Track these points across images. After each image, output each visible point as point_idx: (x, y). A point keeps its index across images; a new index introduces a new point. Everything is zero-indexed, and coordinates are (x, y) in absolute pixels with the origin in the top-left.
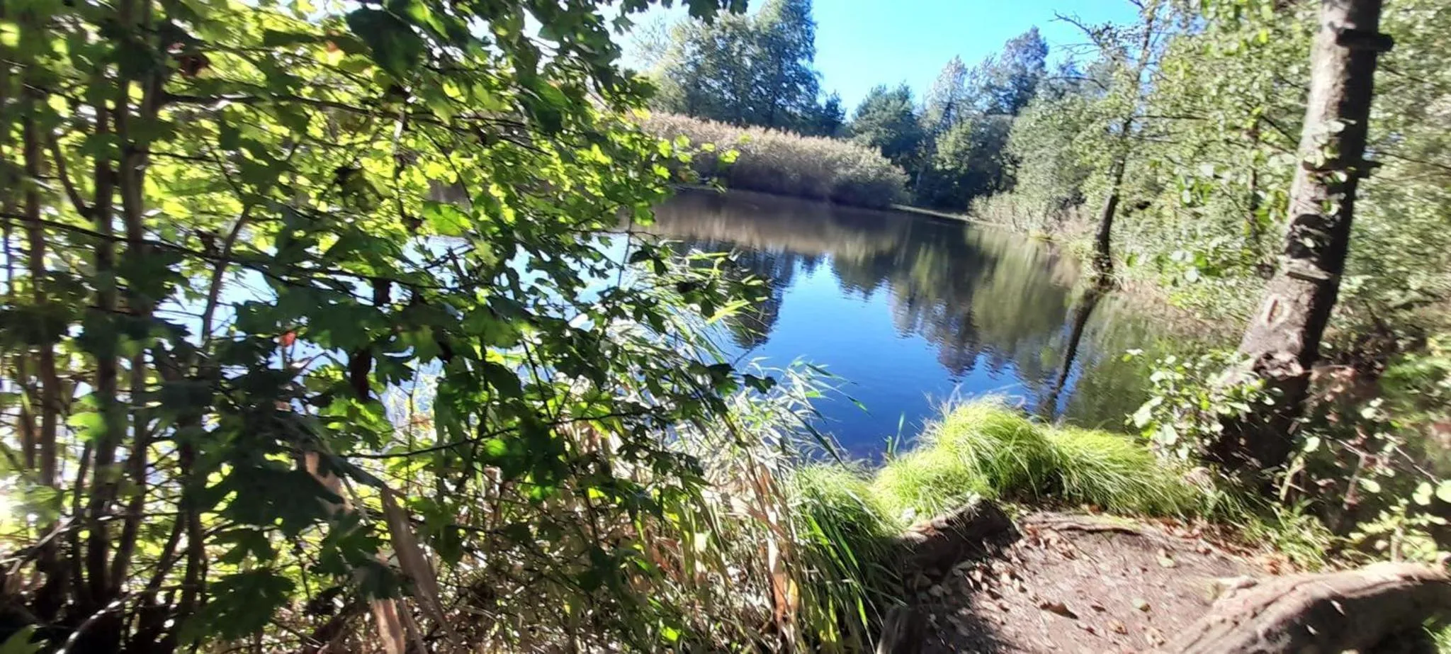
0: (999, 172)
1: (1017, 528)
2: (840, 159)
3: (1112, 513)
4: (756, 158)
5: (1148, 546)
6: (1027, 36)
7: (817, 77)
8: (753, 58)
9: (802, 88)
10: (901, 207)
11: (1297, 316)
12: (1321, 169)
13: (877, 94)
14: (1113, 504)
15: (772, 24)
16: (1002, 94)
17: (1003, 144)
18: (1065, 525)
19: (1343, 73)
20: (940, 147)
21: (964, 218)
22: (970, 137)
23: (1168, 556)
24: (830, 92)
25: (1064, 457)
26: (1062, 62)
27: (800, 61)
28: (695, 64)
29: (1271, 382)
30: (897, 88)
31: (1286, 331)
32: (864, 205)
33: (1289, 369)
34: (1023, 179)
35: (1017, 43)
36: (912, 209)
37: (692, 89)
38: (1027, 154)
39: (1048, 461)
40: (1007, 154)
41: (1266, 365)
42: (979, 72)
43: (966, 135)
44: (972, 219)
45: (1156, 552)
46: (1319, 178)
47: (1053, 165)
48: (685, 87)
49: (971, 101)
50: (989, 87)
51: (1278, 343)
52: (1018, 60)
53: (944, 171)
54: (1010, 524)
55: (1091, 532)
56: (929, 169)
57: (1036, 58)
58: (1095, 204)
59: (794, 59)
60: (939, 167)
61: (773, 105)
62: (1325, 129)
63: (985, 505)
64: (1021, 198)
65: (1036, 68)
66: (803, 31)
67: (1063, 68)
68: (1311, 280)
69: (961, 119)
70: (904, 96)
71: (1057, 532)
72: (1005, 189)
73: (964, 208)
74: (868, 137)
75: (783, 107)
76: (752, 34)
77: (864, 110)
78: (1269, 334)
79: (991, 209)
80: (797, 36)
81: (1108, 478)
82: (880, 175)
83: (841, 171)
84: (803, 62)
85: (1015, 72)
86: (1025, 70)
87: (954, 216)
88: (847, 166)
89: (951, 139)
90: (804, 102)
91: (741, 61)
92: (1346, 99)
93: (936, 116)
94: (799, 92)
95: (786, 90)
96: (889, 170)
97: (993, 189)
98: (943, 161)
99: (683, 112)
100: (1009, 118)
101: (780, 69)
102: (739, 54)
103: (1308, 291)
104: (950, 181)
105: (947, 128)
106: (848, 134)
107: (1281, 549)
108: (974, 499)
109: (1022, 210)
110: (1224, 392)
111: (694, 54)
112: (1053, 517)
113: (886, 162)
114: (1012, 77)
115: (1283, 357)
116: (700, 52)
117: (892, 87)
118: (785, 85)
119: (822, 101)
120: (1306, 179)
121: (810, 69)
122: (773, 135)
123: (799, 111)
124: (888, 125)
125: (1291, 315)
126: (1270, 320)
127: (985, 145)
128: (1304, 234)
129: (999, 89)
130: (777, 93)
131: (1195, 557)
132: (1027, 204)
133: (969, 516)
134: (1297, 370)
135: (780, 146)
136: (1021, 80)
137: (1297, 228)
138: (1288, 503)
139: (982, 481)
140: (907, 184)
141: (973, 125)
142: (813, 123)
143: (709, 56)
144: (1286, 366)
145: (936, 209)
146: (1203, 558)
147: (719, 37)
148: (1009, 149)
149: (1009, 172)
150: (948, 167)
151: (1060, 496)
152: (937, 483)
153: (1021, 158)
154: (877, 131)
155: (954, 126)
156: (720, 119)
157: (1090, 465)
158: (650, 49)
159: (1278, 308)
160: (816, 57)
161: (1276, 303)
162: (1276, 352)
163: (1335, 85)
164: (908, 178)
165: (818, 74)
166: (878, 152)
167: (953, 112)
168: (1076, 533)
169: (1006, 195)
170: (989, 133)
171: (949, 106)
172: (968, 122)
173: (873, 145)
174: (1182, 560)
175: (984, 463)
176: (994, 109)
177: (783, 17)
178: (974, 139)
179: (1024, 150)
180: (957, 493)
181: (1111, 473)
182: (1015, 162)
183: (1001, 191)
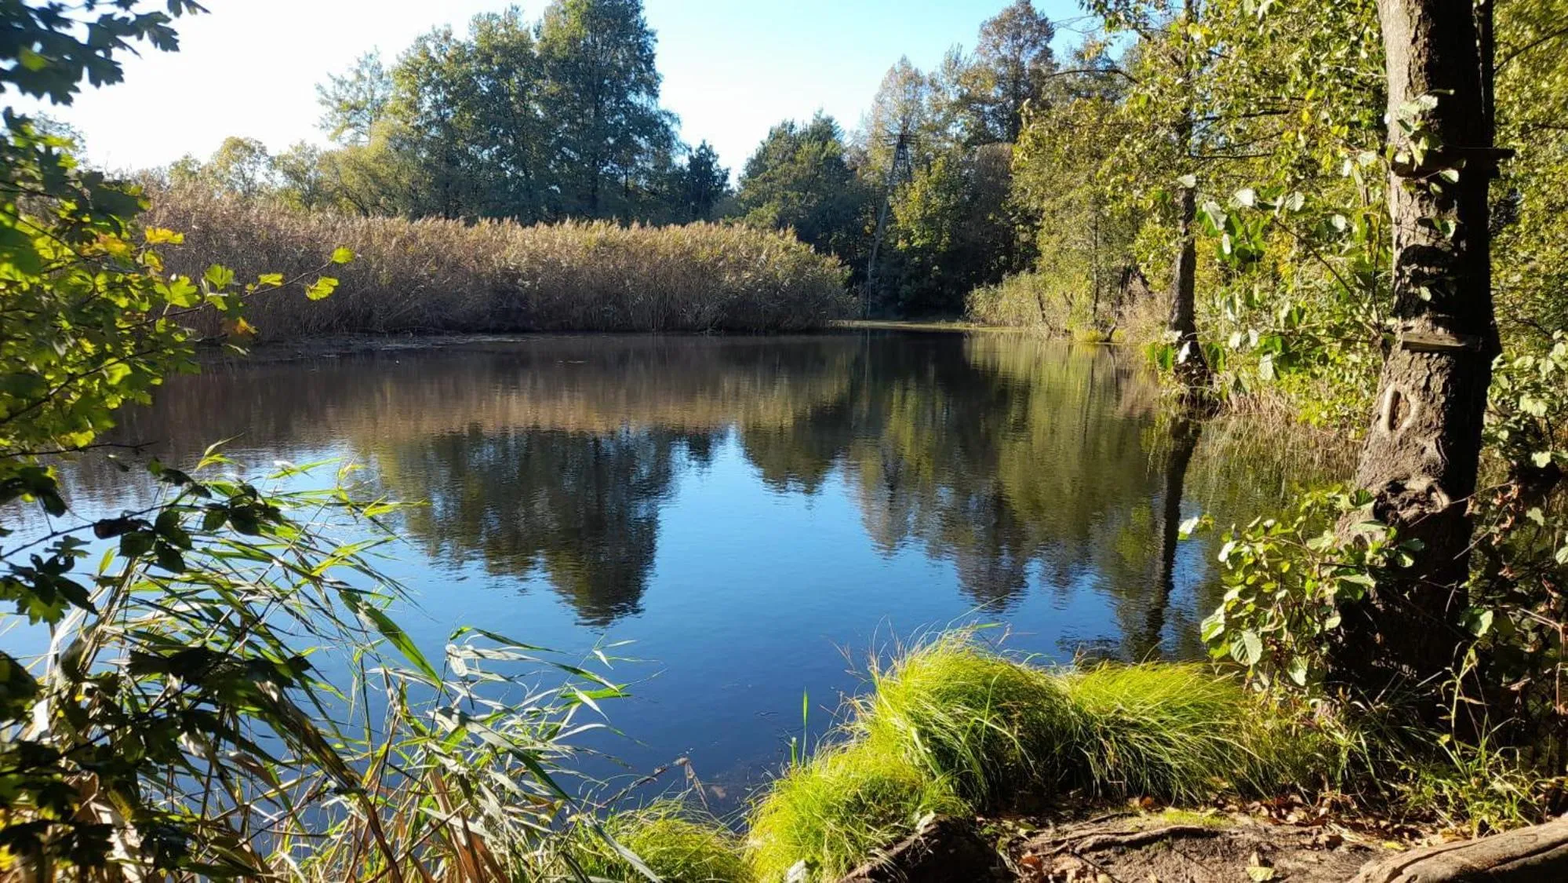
0: (1008, 237)
1: (1009, 863)
2: (723, 257)
3: (1178, 804)
4: (572, 273)
5: (1231, 851)
6: (1013, 12)
7: (667, 121)
8: (545, 102)
9: (643, 142)
10: (846, 323)
11: (1430, 413)
12: (1421, 172)
13: (776, 136)
14: (1179, 788)
15: (573, 40)
16: (987, 109)
17: (1006, 191)
18: (1091, 841)
19: (1422, 19)
20: (899, 213)
21: (958, 326)
22: (948, 186)
23: (1265, 863)
24: (696, 145)
25: (1088, 720)
26: (1078, 45)
27: (632, 97)
28: (442, 122)
29: (1405, 531)
30: (810, 123)
31: (1419, 440)
32: (776, 328)
33: (1431, 503)
34: (1048, 246)
35: (999, 25)
36: (866, 324)
37: (443, 166)
38: (1047, 204)
39: (1064, 733)
40: (1014, 208)
41: (1395, 502)
42: (942, 81)
43: (938, 185)
44: (973, 327)
45: (1246, 858)
46: (1420, 186)
47: (1092, 216)
48: (427, 165)
49: (938, 129)
50: (966, 101)
51: (1408, 462)
52: (1004, 52)
53: (912, 251)
54: (995, 858)
55: (1136, 844)
56: (884, 251)
57: (1034, 45)
58: (1161, 274)
59: (621, 95)
60: (902, 245)
61: (594, 178)
62: (1415, 109)
63: (946, 831)
64: (1049, 276)
65: (1035, 61)
66: (630, 45)
67: (1080, 56)
68: (1442, 351)
69: (927, 161)
70: (824, 132)
71: (1080, 855)
72: (1021, 268)
73: (957, 309)
74: (769, 211)
75: (614, 178)
76: (540, 62)
77: (757, 166)
78: (1393, 450)
79: (1003, 304)
80: (620, 57)
81: (1167, 743)
82: (798, 272)
83: (728, 278)
84: (640, 99)
85: (1001, 70)
86: (1017, 63)
87: (942, 326)
88: (740, 266)
89: (915, 195)
90: (650, 166)
91: (527, 109)
92: (1436, 58)
93: (882, 161)
94: (638, 150)
95: (615, 148)
96: (815, 264)
97: (1001, 269)
98: (908, 235)
99: (432, 211)
100: (1007, 146)
101: (598, 114)
102: (521, 96)
103: (1440, 369)
104: (923, 269)
105: (908, 176)
106: (737, 209)
107: (1467, 815)
108: (923, 822)
109: (1055, 299)
110: (1337, 559)
111: (437, 106)
112: (1072, 830)
113: (807, 250)
114: (999, 80)
115: (1418, 484)
116: (451, 103)
117: (803, 120)
118: (611, 141)
119: (681, 160)
120: (1404, 191)
121: (653, 109)
122: (600, 230)
123: (642, 182)
124: (805, 185)
125: (1422, 412)
126: (1392, 426)
127: (975, 196)
128: (1418, 279)
129: (983, 102)
130: (598, 157)
131: (1311, 857)
132: (1062, 287)
133: (915, 857)
134: (1442, 501)
135: (613, 247)
136: (1016, 83)
137: (1408, 270)
138: (1466, 732)
139: (939, 788)
140: (849, 283)
141: (948, 166)
142: (671, 200)
143: (467, 108)
144: (1426, 498)
145: (906, 319)
146: (1326, 855)
147: (479, 73)
148: (1016, 198)
149: (1024, 237)
150: (918, 243)
151: (1087, 793)
152: (857, 806)
153: (1041, 211)
154: (784, 198)
155: (915, 171)
156: (497, 213)
157: (1135, 725)
158: (356, 108)
159: (1402, 405)
160: (663, 88)
161: (1397, 396)
162: (1408, 477)
163: (1414, 40)
164: (848, 272)
165: (670, 115)
166: (791, 238)
167: (910, 150)
168: (1110, 853)
169: (1024, 277)
170: (979, 176)
171: (904, 140)
172: (939, 164)
173: (780, 224)
174: (1290, 865)
175: (945, 756)
176: (980, 136)
177: (594, 29)
178: (953, 189)
179: (1042, 198)
180: (894, 818)
181: (1167, 734)
182: (1030, 219)
183: (1016, 272)
